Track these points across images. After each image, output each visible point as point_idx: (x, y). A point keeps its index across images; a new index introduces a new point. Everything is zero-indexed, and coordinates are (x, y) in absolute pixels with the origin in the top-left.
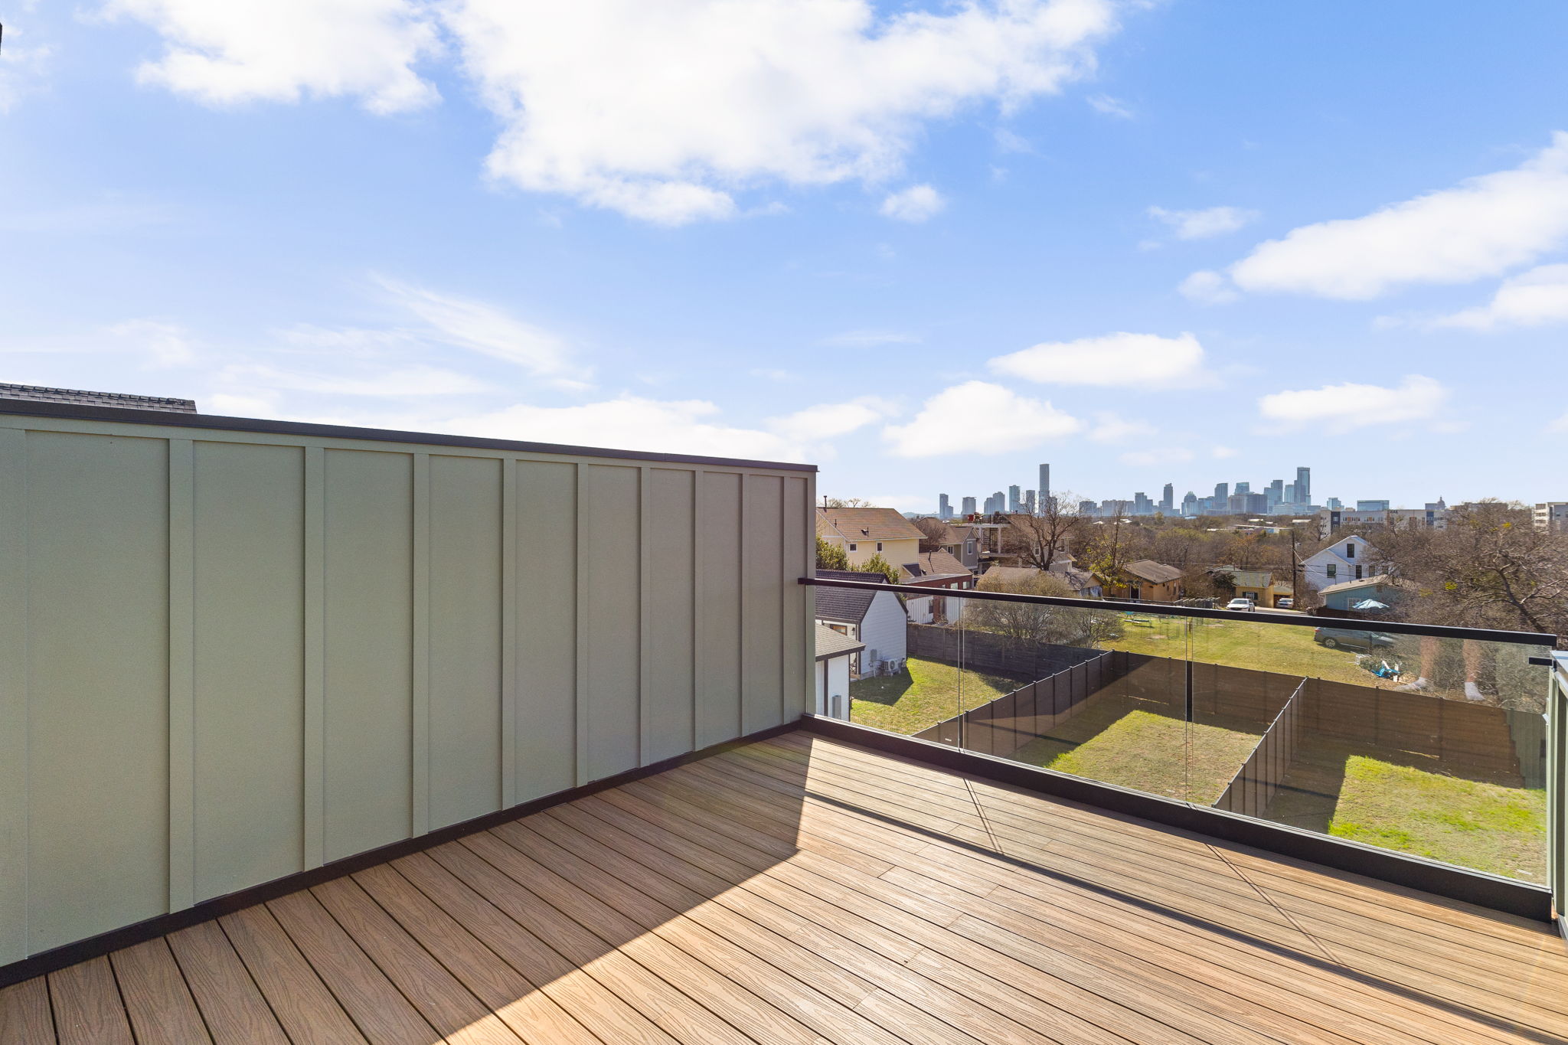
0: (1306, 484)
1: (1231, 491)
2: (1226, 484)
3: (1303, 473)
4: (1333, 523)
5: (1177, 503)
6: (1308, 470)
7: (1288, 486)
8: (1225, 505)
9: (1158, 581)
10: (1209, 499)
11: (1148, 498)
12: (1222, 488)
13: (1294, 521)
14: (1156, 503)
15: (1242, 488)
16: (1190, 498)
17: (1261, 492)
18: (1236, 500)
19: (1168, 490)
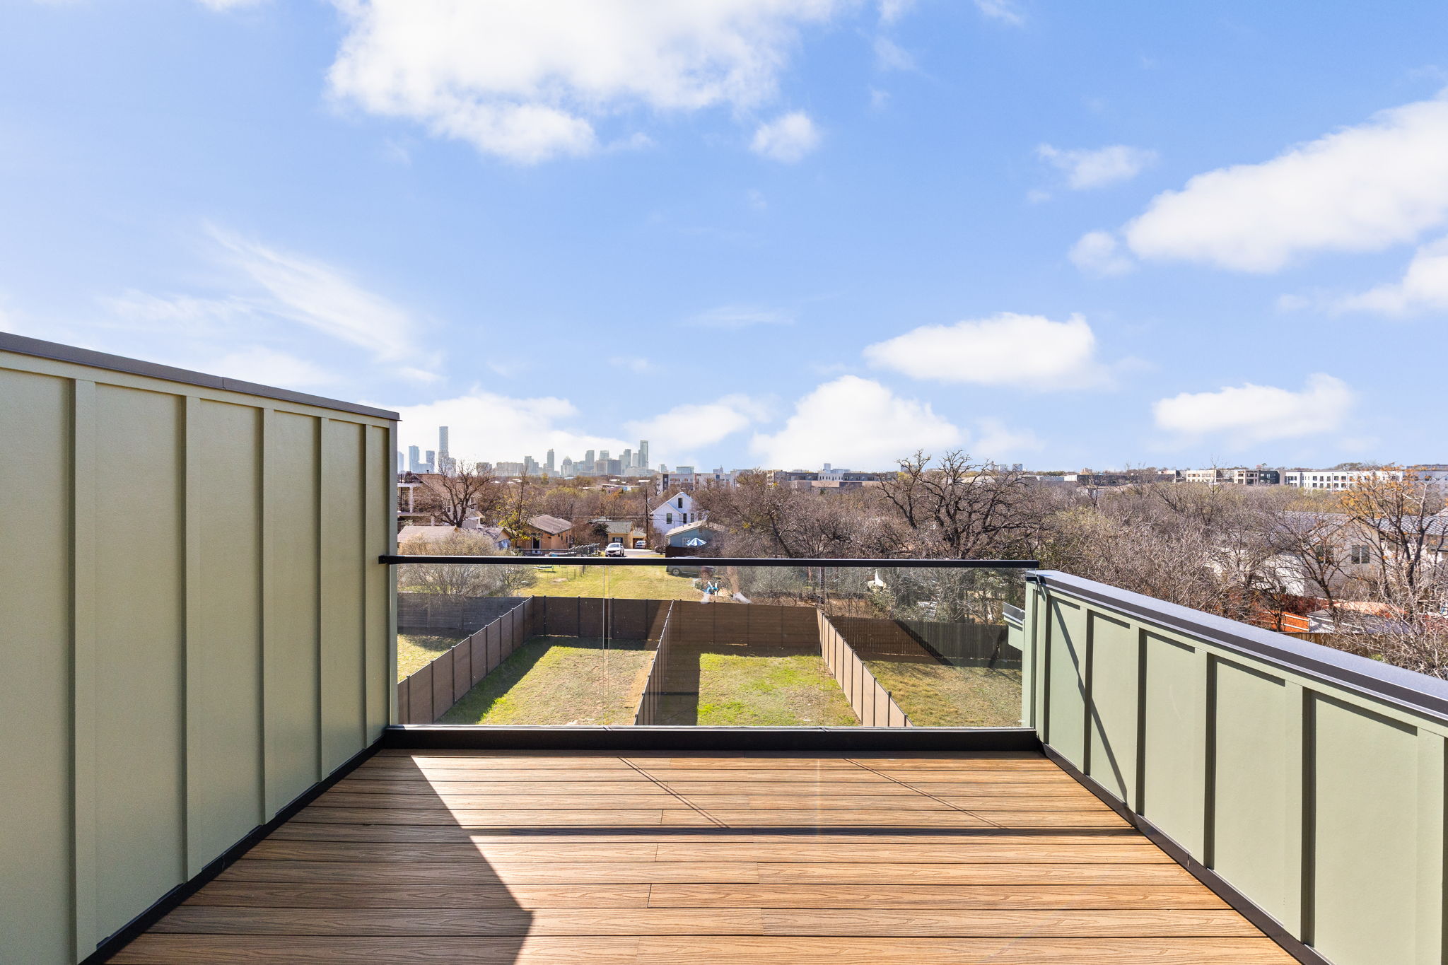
0: (645, 453)
1: (597, 458)
2: (593, 451)
3: (644, 444)
4: (664, 482)
5: (558, 467)
6: (647, 442)
7: (635, 454)
8: (592, 468)
9: (555, 532)
10: (581, 463)
11: (535, 461)
12: (590, 454)
13: (640, 481)
14: (541, 465)
15: (604, 454)
16: (567, 462)
17: (617, 459)
18: (600, 465)
19: (551, 455)
